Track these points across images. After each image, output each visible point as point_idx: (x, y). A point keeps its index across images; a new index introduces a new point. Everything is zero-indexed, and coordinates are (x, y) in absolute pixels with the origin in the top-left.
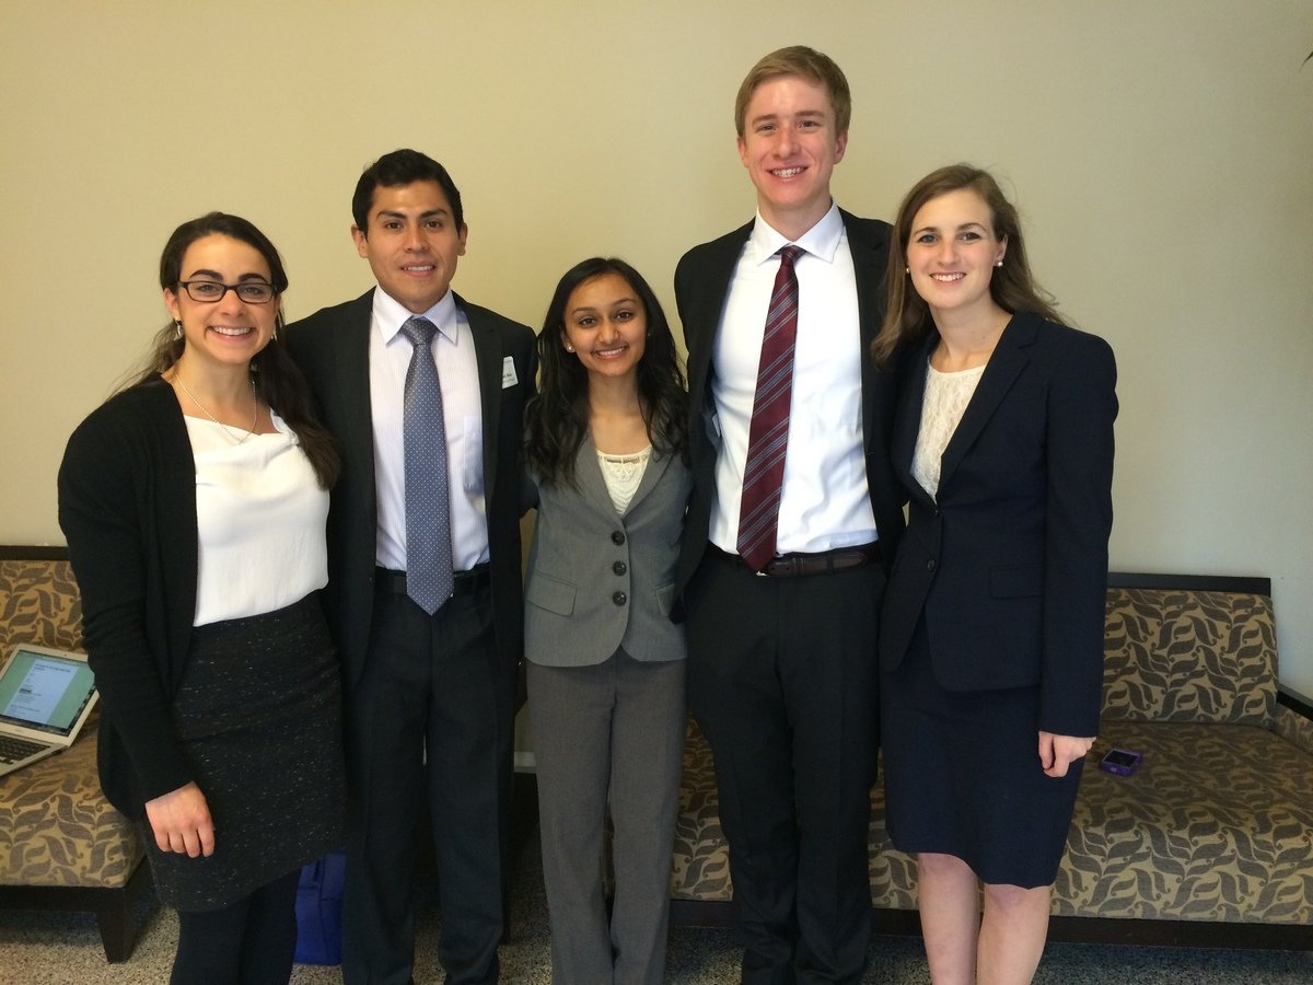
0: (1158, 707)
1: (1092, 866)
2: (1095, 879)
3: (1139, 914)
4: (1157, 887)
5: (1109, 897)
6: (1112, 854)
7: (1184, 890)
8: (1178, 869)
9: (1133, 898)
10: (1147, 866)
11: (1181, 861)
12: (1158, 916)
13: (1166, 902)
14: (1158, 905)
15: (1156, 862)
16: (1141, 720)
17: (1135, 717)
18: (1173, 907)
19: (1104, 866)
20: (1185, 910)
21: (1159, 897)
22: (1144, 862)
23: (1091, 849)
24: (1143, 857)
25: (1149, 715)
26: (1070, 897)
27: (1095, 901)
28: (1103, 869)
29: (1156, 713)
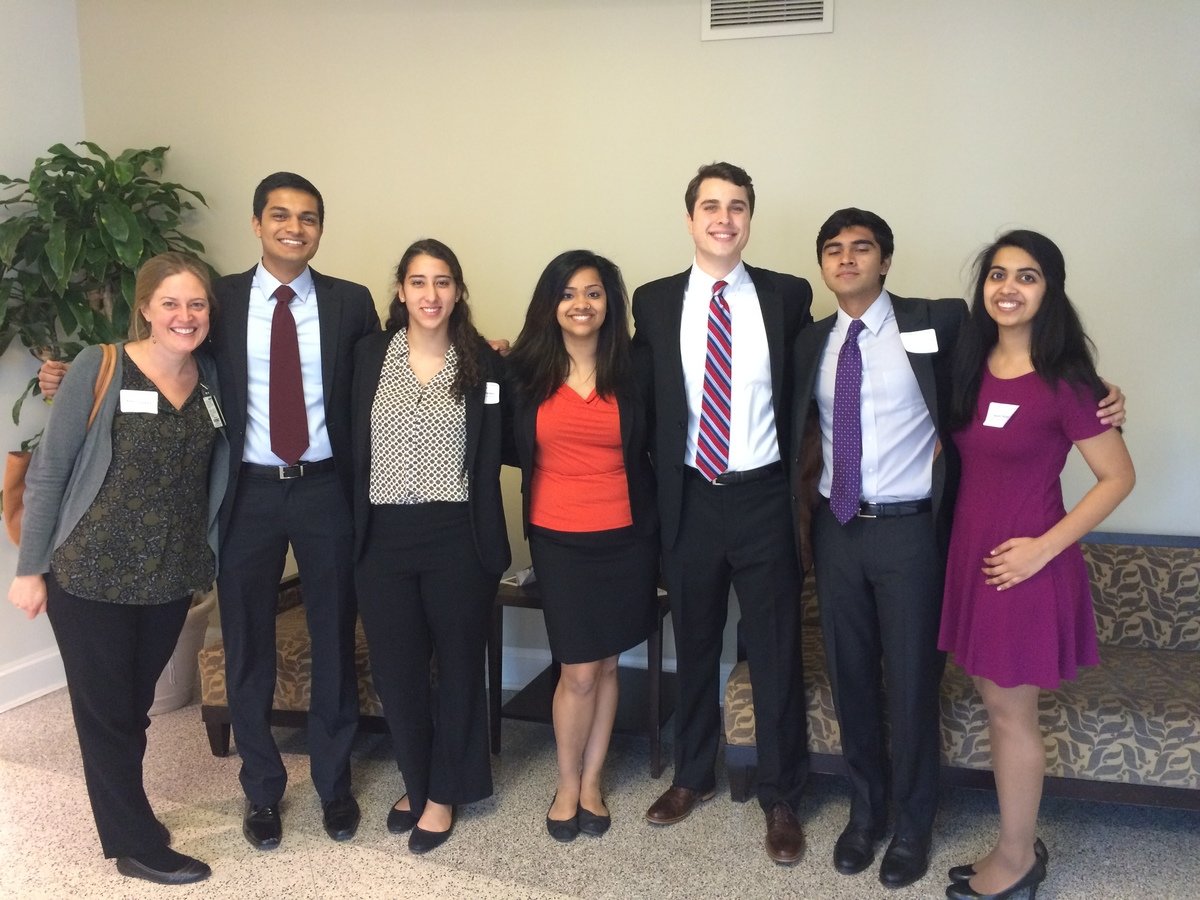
0: (1167, 638)
1: (1087, 740)
2: (1090, 749)
3: (1126, 779)
4: (1139, 759)
5: (1101, 764)
6: (1103, 731)
7: (1162, 762)
8: (1156, 746)
9: (1120, 766)
10: (1131, 742)
11: (1158, 739)
12: (1142, 782)
13: (1147, 771)
14: (1141, 773)
15: (1138, 740)
16: (1153, 647)
17: (1147, 645)
18: (1153, 775)
19: (1096, 740)
20: (1163, 778)
21: (1141, 767)
22: (1129, 739)
23: (1085, 727)
24: (1128, 735)
25: (1159, 644)
26: (1071, 763)
27: (1091, 767)
28: (1096, 742)
29: (1165, 642)
